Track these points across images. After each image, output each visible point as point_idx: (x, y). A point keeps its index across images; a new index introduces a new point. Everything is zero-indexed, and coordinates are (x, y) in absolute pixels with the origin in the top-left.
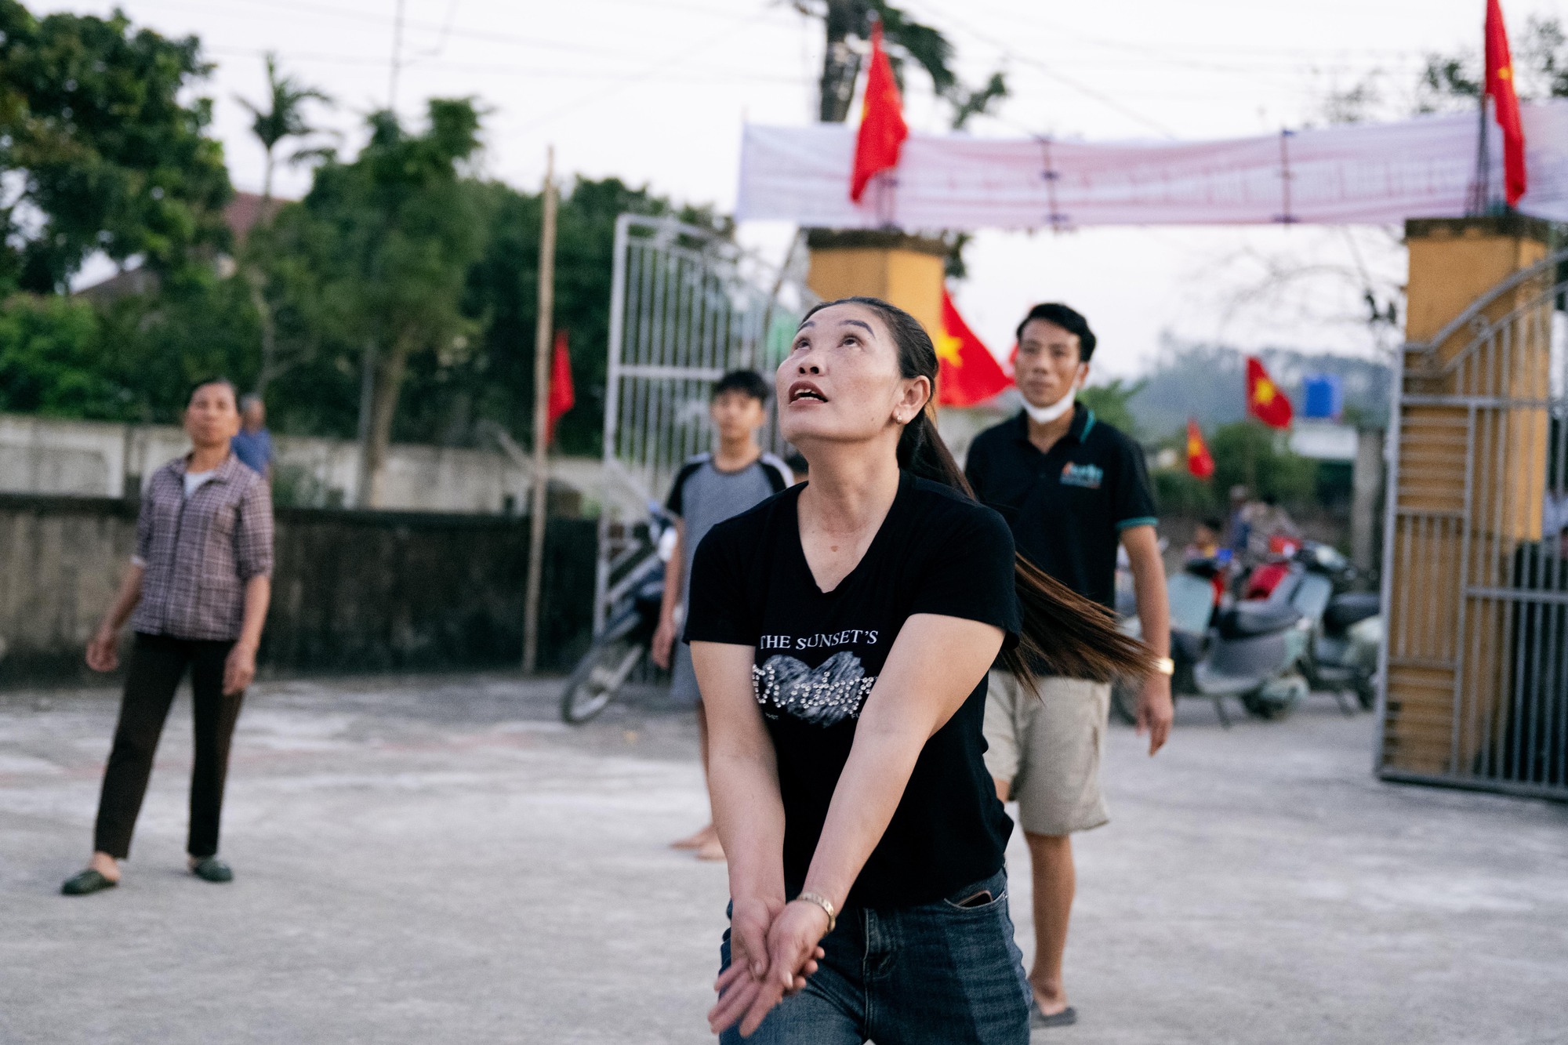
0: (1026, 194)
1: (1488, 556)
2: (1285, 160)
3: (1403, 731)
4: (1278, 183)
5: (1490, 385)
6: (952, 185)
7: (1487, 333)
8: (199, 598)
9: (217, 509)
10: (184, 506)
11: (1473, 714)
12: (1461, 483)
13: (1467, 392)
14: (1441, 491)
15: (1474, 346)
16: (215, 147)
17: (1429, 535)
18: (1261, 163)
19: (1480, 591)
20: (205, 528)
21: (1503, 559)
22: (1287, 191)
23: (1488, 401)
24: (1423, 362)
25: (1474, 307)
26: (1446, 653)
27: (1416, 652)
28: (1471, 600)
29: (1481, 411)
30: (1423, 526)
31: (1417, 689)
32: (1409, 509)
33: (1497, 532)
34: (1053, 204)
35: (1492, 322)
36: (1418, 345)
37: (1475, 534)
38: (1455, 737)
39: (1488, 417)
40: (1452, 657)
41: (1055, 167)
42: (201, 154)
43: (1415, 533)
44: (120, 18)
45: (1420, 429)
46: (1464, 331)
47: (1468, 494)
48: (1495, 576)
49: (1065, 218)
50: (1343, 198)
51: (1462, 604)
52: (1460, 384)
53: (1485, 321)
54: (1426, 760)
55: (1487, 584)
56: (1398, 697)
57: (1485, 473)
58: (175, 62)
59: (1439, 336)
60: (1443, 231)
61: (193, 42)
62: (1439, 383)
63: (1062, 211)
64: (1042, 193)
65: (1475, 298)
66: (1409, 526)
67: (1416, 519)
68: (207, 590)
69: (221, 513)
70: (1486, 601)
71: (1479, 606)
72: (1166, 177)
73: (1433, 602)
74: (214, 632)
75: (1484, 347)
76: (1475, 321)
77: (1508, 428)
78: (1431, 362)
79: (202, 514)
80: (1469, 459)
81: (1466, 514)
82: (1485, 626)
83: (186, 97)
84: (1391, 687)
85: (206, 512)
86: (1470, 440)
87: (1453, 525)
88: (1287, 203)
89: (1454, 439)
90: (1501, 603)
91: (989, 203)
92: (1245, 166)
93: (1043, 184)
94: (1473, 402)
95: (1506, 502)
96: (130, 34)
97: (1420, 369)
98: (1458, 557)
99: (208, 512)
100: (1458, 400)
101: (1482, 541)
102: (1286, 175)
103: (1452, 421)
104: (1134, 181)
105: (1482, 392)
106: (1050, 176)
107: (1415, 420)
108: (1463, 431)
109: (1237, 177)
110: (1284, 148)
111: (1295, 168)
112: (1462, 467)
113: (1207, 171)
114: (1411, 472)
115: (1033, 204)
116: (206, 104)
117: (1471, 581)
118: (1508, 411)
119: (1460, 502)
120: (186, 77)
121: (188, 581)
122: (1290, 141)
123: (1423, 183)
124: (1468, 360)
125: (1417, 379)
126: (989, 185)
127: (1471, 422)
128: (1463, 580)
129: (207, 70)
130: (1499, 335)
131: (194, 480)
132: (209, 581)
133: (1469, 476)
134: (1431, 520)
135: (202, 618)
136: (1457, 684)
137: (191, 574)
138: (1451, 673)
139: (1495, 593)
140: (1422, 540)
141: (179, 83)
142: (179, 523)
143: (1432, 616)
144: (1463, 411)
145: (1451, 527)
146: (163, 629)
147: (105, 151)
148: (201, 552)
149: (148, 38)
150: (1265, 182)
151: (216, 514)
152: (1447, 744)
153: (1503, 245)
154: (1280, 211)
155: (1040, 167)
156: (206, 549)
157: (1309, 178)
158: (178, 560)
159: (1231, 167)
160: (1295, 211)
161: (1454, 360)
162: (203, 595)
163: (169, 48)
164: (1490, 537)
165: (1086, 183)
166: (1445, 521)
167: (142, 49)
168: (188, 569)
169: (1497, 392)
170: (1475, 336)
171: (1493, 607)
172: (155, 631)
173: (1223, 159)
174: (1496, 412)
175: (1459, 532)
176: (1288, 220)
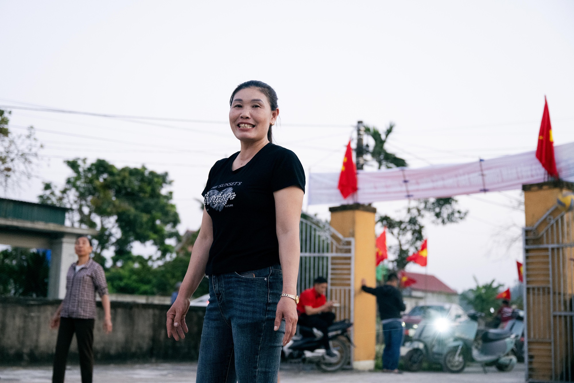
0: (398, 189)
1: (560, 301)
2: (482, 170)
3: (535, 366)
4: (481, 177)
5: (555, 241)
6: (375, 188)
7: (553, 222)
8: (78, 305)
9: (84, 276)
10: (74, 276)
11: (559, 359)
12: (548, 275)
13: (548, 243)
14: (541, 278)
15: (549, 226)
16: (173, 206)
17: (539, 294)
18: (474, 172)
19: (558, 313)
20: (80, 283)
21: (565, 302)
22: (483, 180)
23: (555, 246)
24: (532, 233)
25: (548, 213)
26: (548, 337)
27: (537, 337)
28: (555, 317)
29: (553, 249)
30: (536, 292)
31: (539, 350)
32: (531, 286)
33: (562, 292)
34: (408, 191)
35: (554, 218)
36: (529, 228)
37: (554, 293)
38: (553, 367)
39: (556, 251)
40: (550, 338)
41: (407, 178)
42: (169, 208)
43: (534, 294)
44: (144, 168)
45: (533, 257)
46: (545, 222)
47: (551, 279)
48: (563, 308)
49: (412, 196)
50: (503, 181)
51: (552, 318)
52: (545, 240)
53: (552, 217)
54: (544, 376)
55: (560, 310)
56: (532, 353)
57: (556, 271)
58: (160, 180)
59: (536, 224)
60: (536, 188)
61: (166, 174)
62: (538, 240)
63: (411, 193)
64: (404, 188)
65: (548, 210)
66: (531, 291)
67: (534, 289)
68: (81, 302)
69: (85, 277)
70: (560, 316)
71: (558, 318)
72: (443, 179)
73: (542, 318)
74: (83, 316)
75: (552, 226)
76: (548, 218)
77: (563, 255)
78: (534, 233)
79: (79, 278)
80: (550, 266)
81: (551, 286)
82: (561, 326)
83: (164, 191)
84: (529, 350)
85: (80, 277)
86: (550, 260)
87: (546, 290)
88: (484, 185)
89: (545, 260)
90: (565, 317)
91: (387, 193)
92: (469, 173)
93: (404, 184)
94: (550, 246)
95: (565, 281)
96: (146, 173)
97: (531, 236)
98: (549, 302)
99: (81, 277)
100: (545, 246)
101: (557, 295)
102: (483, 175)
103: (543, 253)
104: (433, 181)
105: (553, 243)
106: (406, 181)
107: (531, 254)
108: (547, 256)
109: (466, 177)
110: (481, 165)
111: (485, 172)
112: (548, 269)
113: (456, 176)
114: (531, 273)
115: (401, 192)
116: (171, 193)
117: (554, 310)
118: (562, 248)
119: (548, 282)
120: (164, 185)
121: (75, 300)
122: (483, 163)
123: (529, 173)
124: (547, 231)
125: (530, 239)
126: (387, 187)
127: (550, 253)
128: (552, 310)
129: (170, 183)
130: (557, 222)
131: (78, 268)
132: (81, 299)
133: (551, 272)
134: (539, 289)
135: (79, 311)
136: (552, 347)
137: (76, 298)
138: (550, 343)
139: (563, 314)
140: (536, 296)
141: (162, 187)
142: (73, 282)
143: (542, 323)
144: (546, 249)
145: (546, 291)
146: (69, 315)
147: (136, 208)
148: (79, 290)
149: (152, 173)
150: (476, 178)
151: (83, 278)
152: (551, 369)
153: (556, 191)
154: (482, 188)
155: (403, 179)
156: (81, 289)
157: (491, 176)
158: (72, 293)
159: (464, 174)
160: (487, 187)
161: (542, 232)
162: (80, 304)
163: (158, 176)
164: (560, 294)
165: (418, 183)
166: (544, 289)
167: (151, 177)
168: (75, 296)
169: (558, 242)
170: (549, 223)
171: (563, 318)
172: (67, 317)
173: (461, 171)
174: (558, 249)
175: (549, 293)
176: (485, 191)
